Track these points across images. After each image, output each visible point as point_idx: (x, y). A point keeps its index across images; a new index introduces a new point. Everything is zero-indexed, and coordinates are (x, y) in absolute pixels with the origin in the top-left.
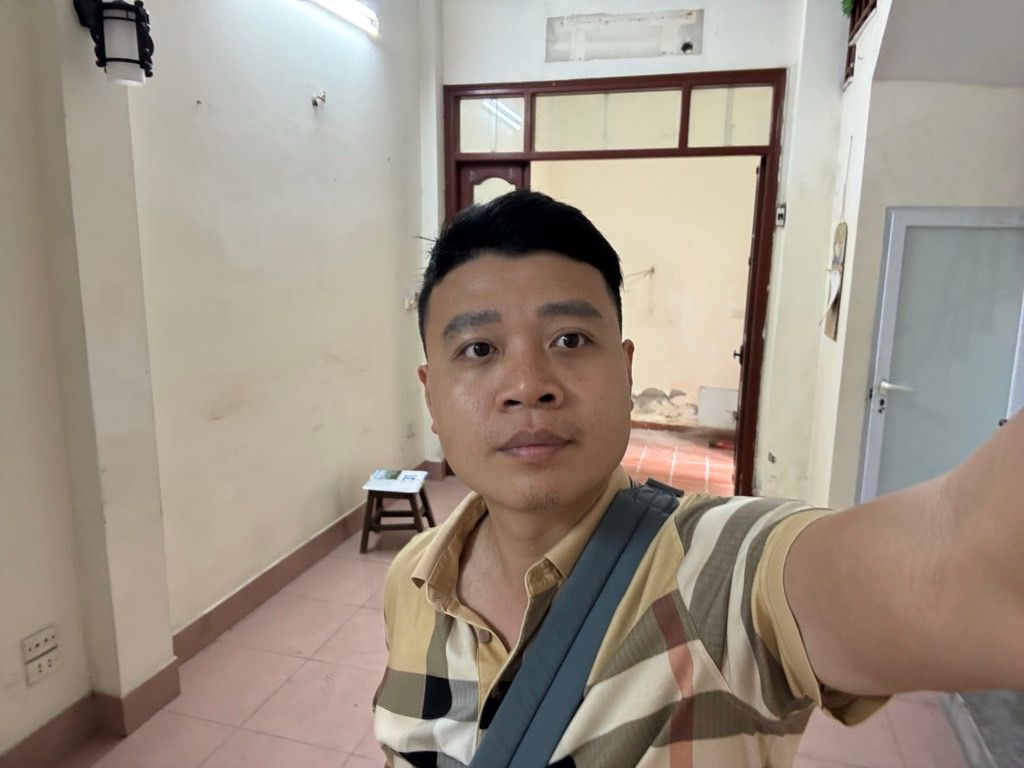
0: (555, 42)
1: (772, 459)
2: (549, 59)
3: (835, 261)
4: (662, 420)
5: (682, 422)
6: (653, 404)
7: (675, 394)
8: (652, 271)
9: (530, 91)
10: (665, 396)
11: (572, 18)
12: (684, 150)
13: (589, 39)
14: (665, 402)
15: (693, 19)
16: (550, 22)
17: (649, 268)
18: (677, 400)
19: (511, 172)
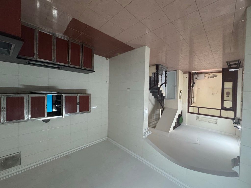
0: (216, 121)
1: (186, 77)
2: (217, 120)
3: (181, 96)
4: (210, 74)
5: (207, 74)
6: (212, 76)
7: (208, 78)
8: (213, 94)
9: (220, 117)
10: (210, 77)
11: (213, 123)
12: (198, 108)
13: (211, 121)
14: (210, 76)
15: (198, 119)
16: (217, 123)
17: (214, 95)
18: (208, 77)
19: (224, 108)
